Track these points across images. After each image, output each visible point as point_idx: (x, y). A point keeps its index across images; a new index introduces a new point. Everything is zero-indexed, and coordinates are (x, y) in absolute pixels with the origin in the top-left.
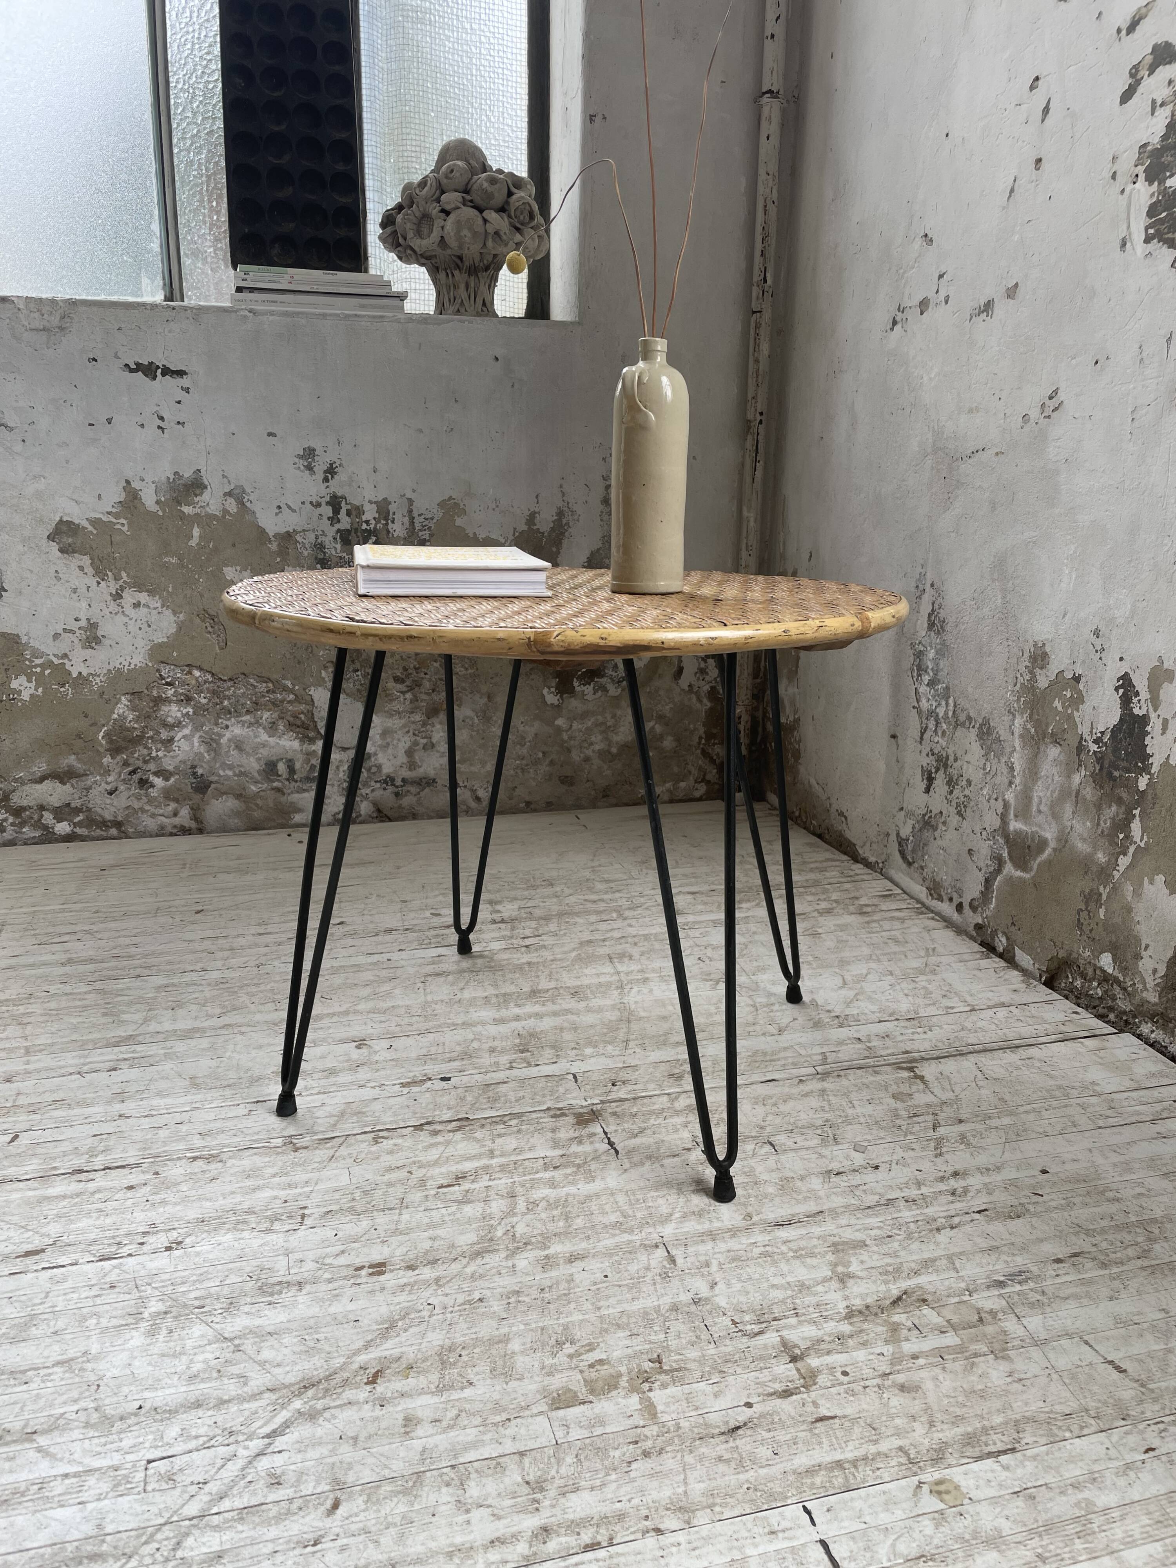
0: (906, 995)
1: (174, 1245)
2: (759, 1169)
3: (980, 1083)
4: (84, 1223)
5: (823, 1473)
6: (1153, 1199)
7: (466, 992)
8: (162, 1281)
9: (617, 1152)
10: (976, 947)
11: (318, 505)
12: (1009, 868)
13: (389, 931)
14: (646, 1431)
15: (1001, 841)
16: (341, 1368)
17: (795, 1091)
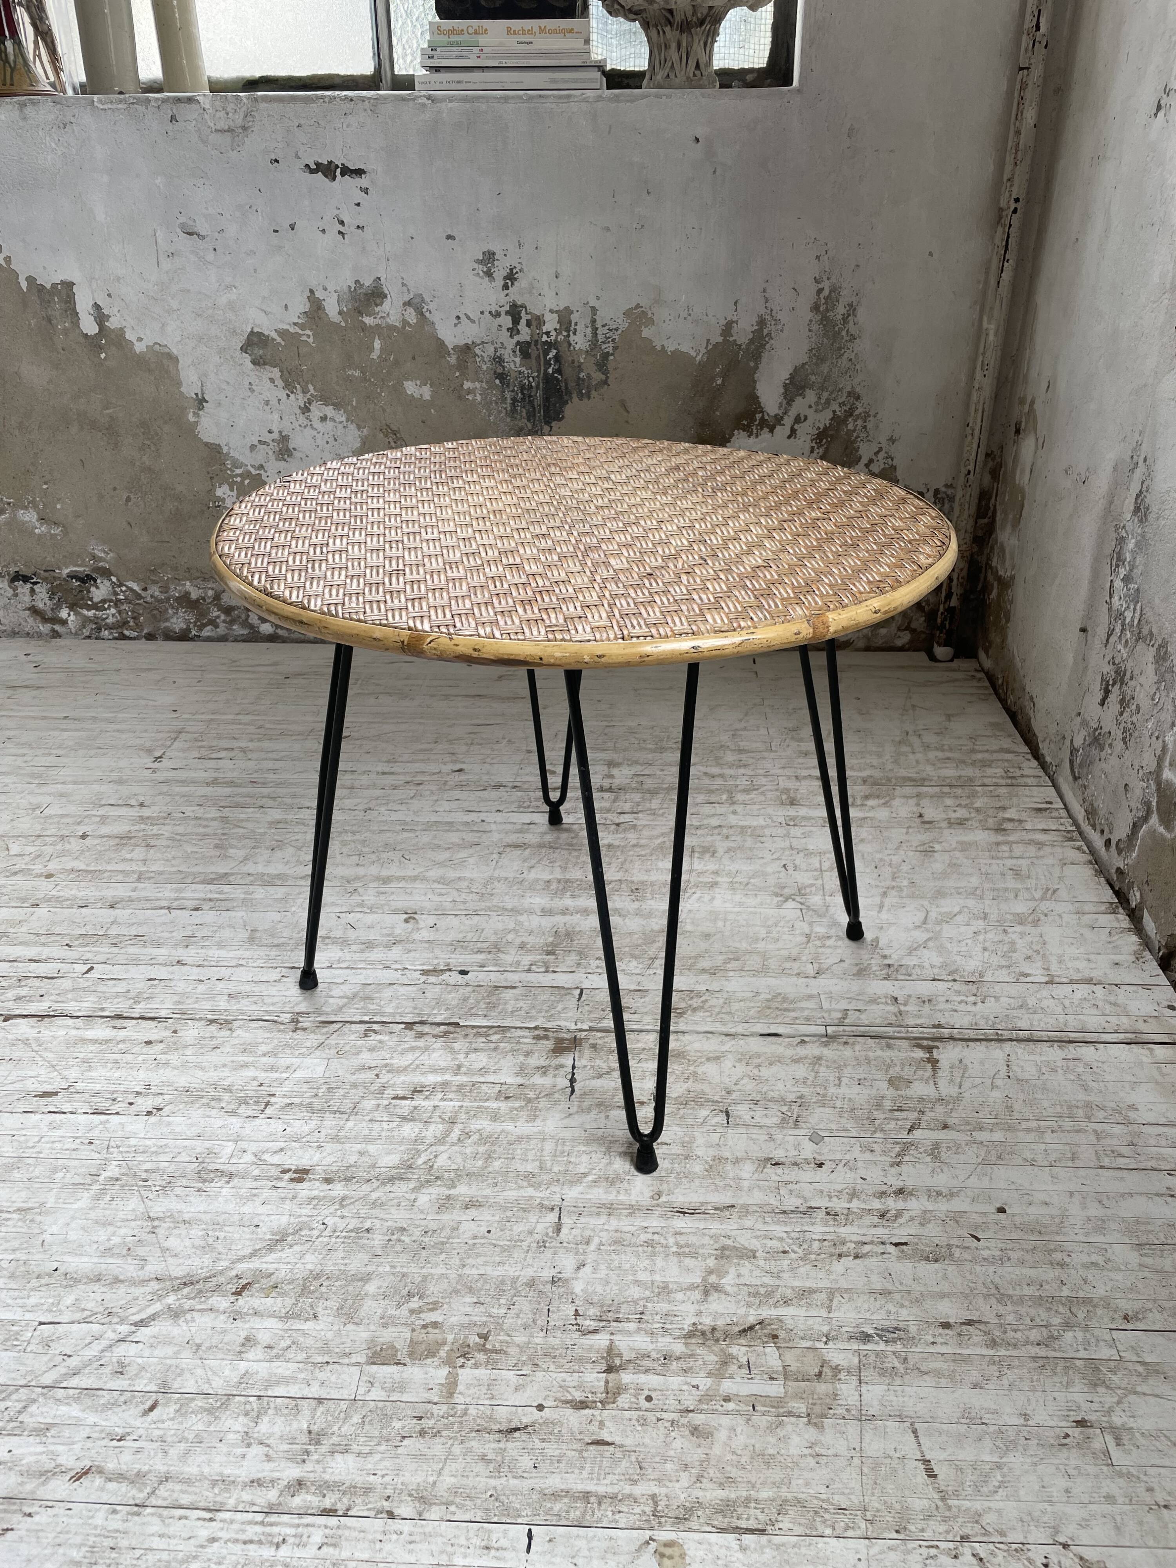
0: (985, 949)
1: (154, 1111)
2: (700, 1140)
3: (999, 1082)
4: (100, 1072)
5: (566, 1500)
6: (1105, 1273)
7: (533, 870)
8: (129, 1146)
9: (573, 1091)
10: (1108, 895)
11: (498, 315)
12: (1154, 819)
13: (498, 786)
14: (435, 1409)
15: (1154, 787)
16: (221, 1273)
17: (790, 1052)
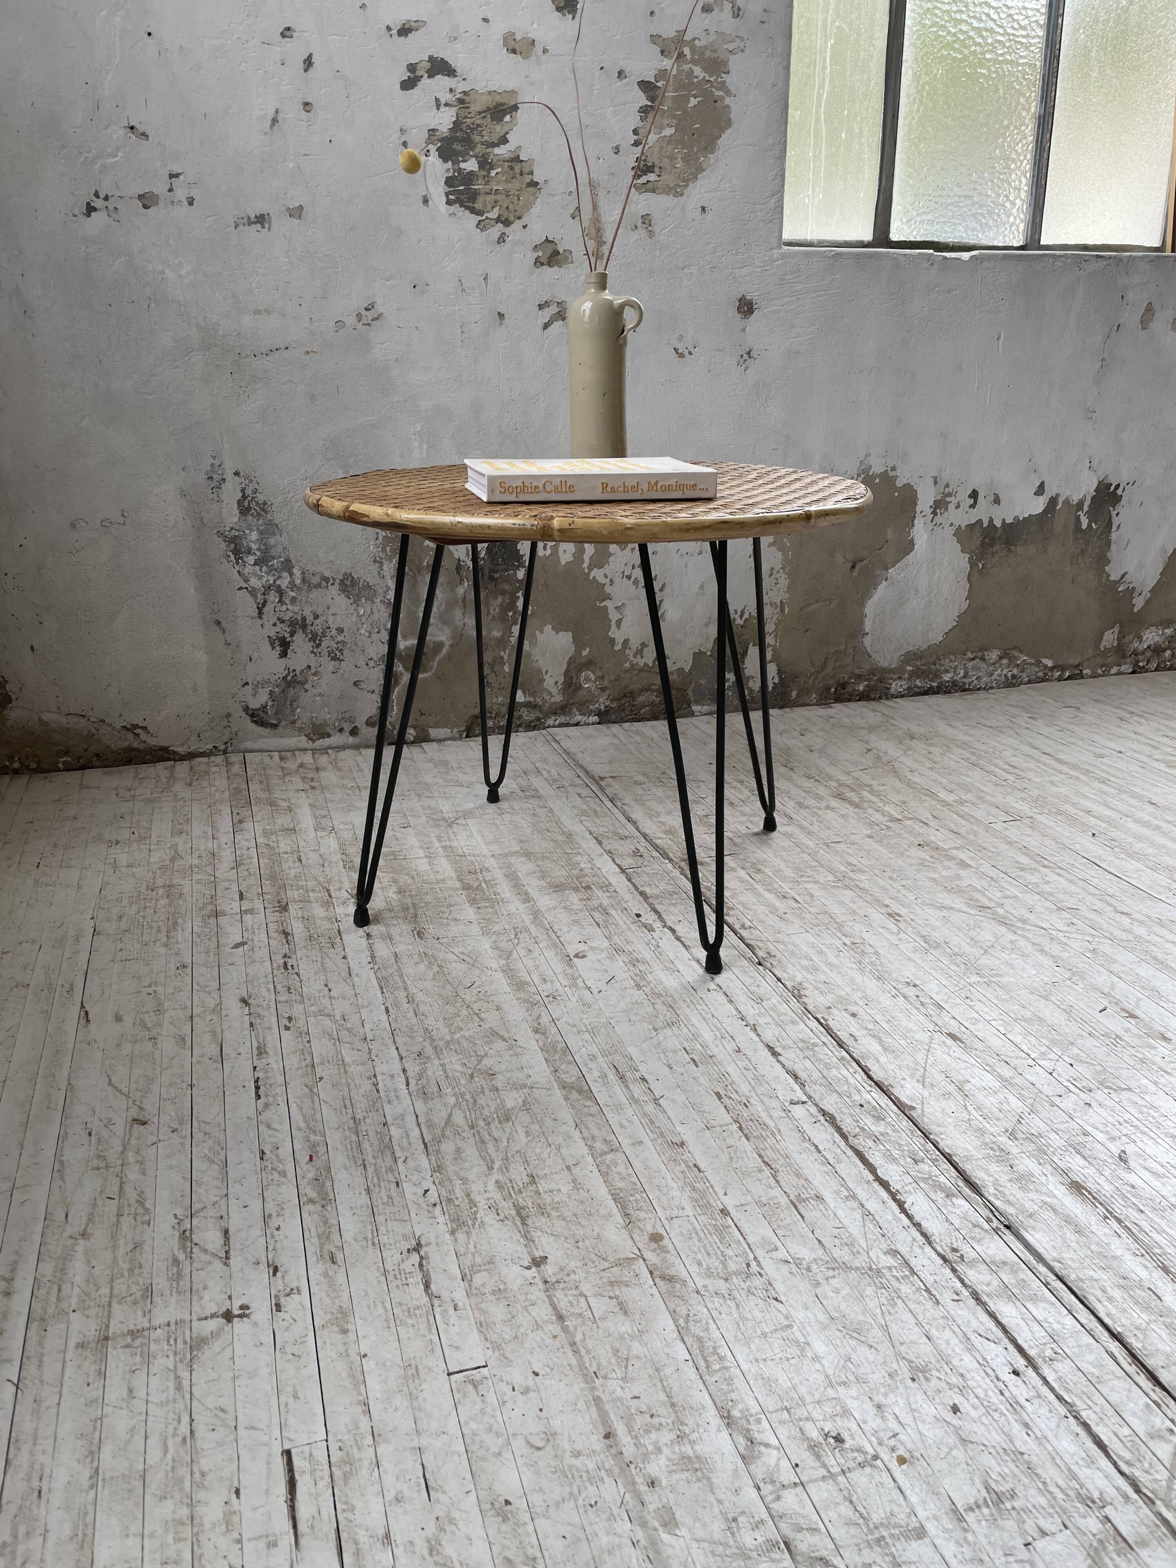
12: (406, 677)
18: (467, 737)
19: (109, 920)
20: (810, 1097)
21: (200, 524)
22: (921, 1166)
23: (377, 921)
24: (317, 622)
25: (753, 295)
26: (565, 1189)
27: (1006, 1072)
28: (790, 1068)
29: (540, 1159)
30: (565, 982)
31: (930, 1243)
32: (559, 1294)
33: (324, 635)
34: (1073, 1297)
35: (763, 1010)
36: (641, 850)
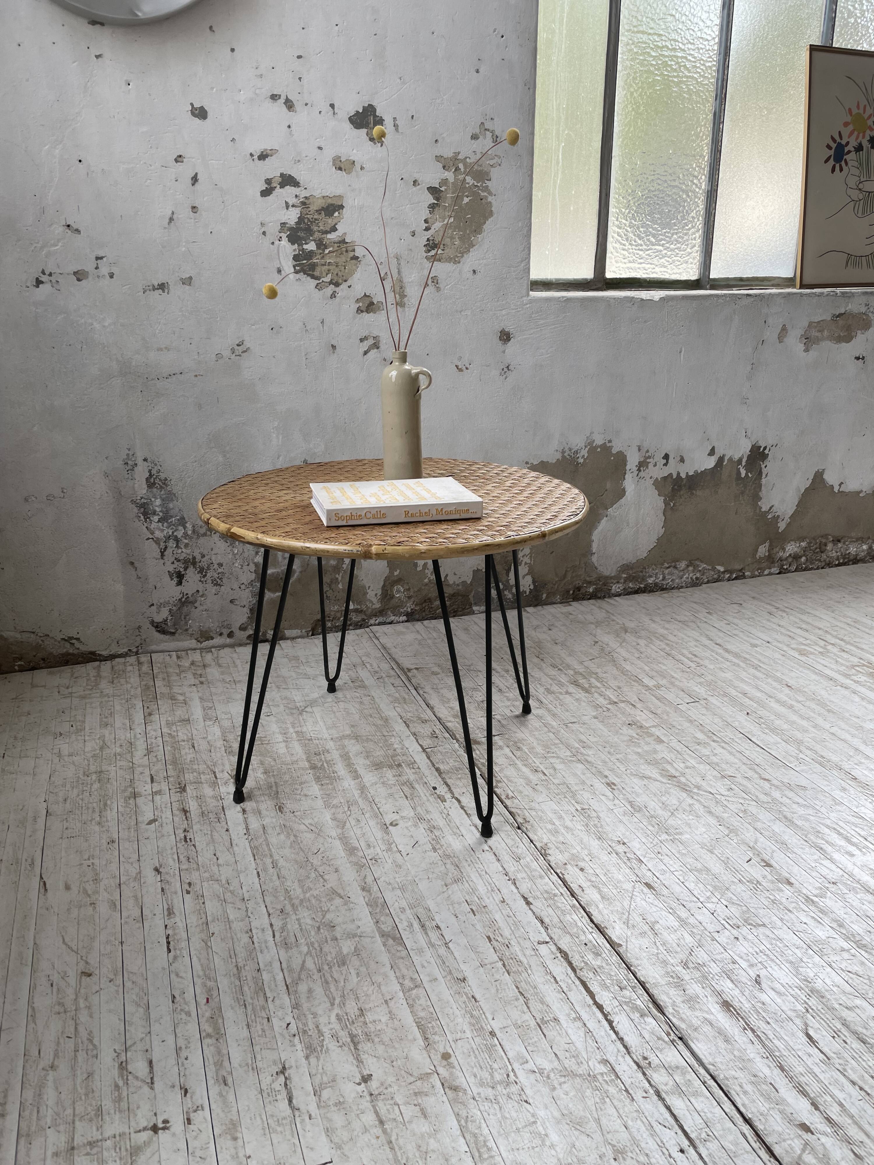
1: (621, 843)
12: (268, 595)
18: (313, 635)
19: (57, 803)
20: (551, 938)
21: (118, 495)
22: (625, 992)
23: (250, 798)
24: (203, 560)
25: (510, 328)
26: (384, 1020)
27: (683, 913)
28: (538, 915)
29: (367, 995)
30: (383, 847)
31: (629, 1053)
32: (380, 1104)
33: (208, 568)
34: (721, 1092)
35: (520, 867)
36: (437, 731)
